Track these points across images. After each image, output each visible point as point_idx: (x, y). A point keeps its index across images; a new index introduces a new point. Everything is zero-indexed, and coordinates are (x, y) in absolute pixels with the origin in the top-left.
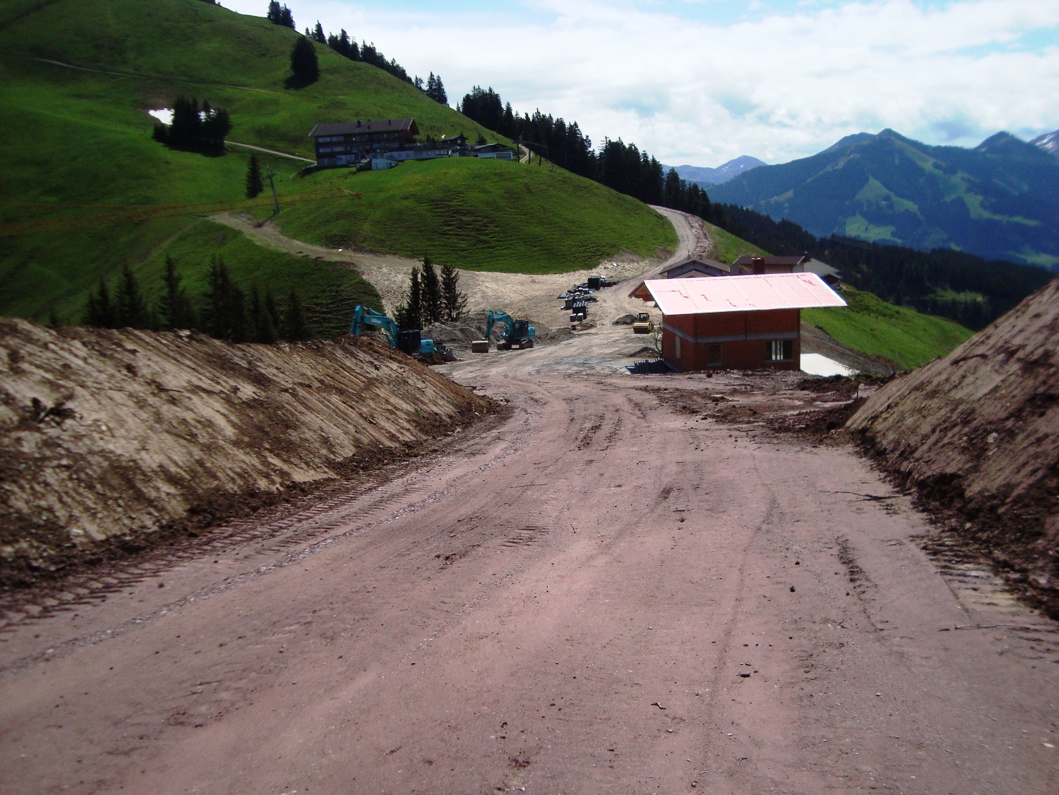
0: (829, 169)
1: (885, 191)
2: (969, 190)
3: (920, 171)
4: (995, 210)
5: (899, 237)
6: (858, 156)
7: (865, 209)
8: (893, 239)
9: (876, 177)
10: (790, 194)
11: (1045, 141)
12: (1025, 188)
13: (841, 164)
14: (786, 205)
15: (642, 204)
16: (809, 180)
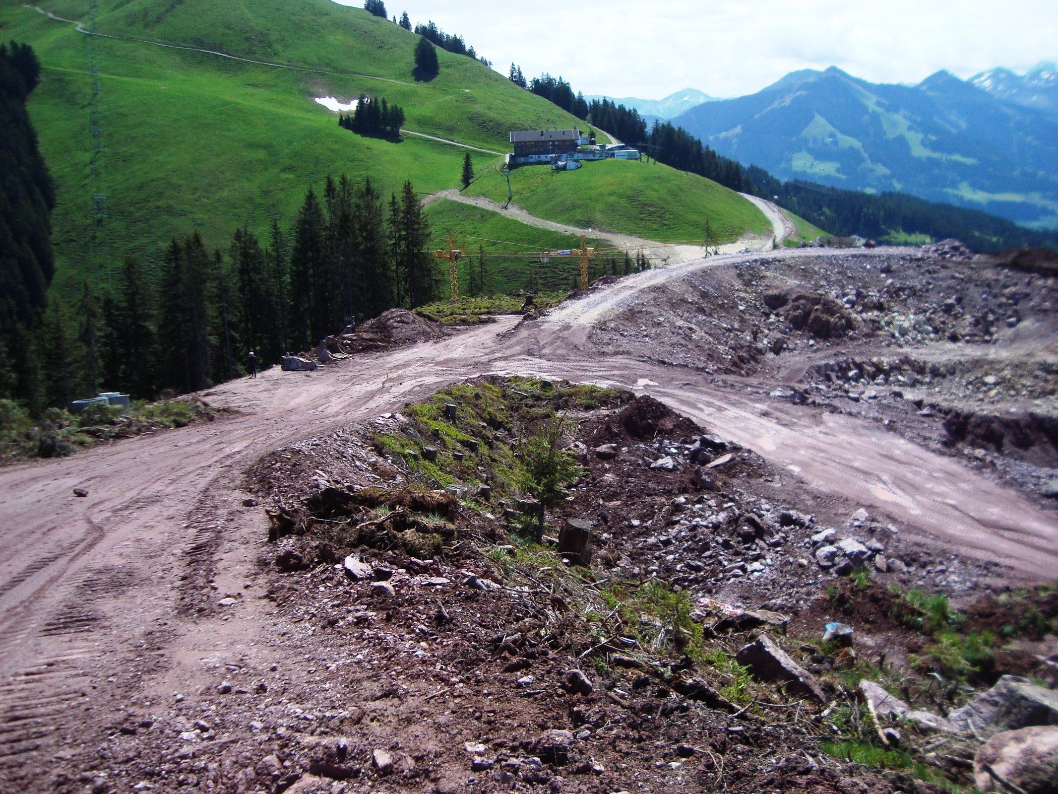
0: (776, 105)
1: (830, 128)
2: (910, 129)
3: (865, 109)
4: (935, 147)
5: (844, 173)
6: (804, 93)
7: (811, 145)
8: (837, 175)
9: (820, 114)
10: (738, 130)
11: (983, 79)
12: (963, 125)
13: (788, 100)
14: (734, 140)
15: (733, 191)
16: (757, 116)
